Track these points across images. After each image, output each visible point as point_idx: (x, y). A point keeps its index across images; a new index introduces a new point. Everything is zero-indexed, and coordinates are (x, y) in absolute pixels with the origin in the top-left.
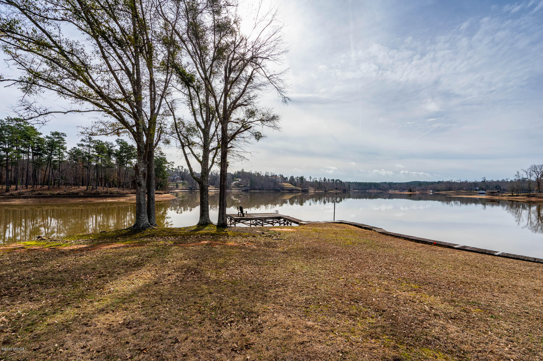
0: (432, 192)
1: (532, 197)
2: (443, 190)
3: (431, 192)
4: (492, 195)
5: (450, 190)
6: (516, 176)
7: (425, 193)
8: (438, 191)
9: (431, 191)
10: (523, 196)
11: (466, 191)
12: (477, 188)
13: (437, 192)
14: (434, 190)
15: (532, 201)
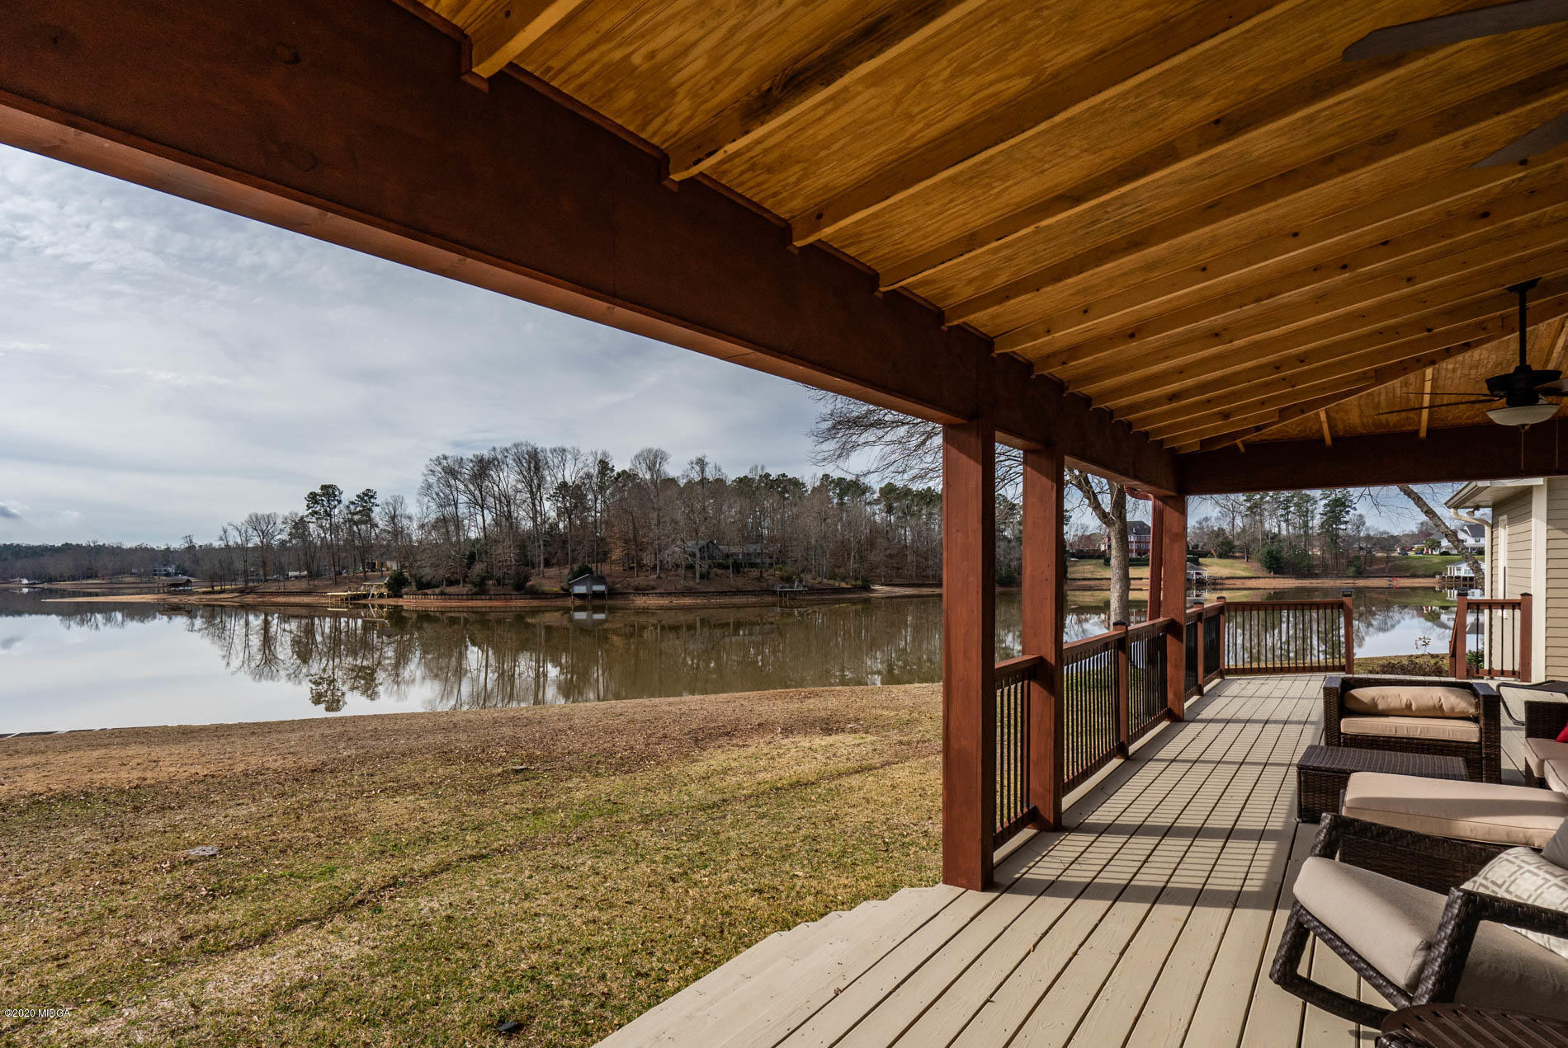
0: (27, 586)
1: (248, 594)
2: (66, 575)
3: (24, 586)
4: (169, 593)
5: (89, 577)
6: (221, 539)
7: (7, 589)
8: (50, 580)
9: (25, 581)
10: (232, 591)
11: (138, 580)
12: (171, 569)
13: (46, 585)
14: (37, 576)
15: (248, 605)
